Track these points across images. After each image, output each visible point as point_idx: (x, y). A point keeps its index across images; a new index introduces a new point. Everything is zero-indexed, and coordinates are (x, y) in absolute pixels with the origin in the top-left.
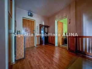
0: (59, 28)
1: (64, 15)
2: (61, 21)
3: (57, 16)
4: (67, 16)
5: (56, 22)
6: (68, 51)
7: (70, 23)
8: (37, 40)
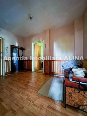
0: (36, 52)
1: (41, 40)
2: (38, 44)
3: (33, 39)
4: (43, 41)
5: (33, 44)
6: (43, 74)
7: (45, 48)
8: (7, 67)
